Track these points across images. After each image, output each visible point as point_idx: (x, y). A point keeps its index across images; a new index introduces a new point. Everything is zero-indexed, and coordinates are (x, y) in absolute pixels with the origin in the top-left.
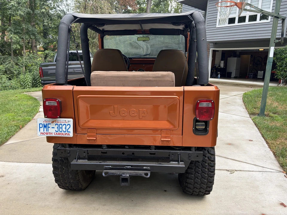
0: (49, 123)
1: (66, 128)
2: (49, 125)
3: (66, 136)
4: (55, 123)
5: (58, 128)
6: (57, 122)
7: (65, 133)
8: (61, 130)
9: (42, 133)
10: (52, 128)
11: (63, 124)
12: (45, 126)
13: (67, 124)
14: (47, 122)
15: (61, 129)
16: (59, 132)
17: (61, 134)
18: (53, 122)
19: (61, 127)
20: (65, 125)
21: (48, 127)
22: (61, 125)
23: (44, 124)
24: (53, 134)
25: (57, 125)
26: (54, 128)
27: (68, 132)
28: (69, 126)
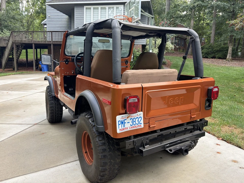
0: (125, 119)
1: (138, 121)
2: (125, 121)
3: (139, 127)
4: (129, 118)
5: (132, 122)
6: (131, 117)
7: (138, 125)
8: (135, 124)
9: (121, 130)
10: (128, 123)
11: (136, 118)
12: (122, 123)
13: (139, 117)
14: (123, 118)
15: (134, 122)
16: (133, 125)
17: (135, 127)
18: (128, 117)
19: (134, 121)
20: (137, 119)
21: (125, 123)
22: (134, 119)
23: (121, 120)
24: (129, 129)
25: (131, 120)
26: (129, 122)
27: (140, 124)
28: (140, 118)
